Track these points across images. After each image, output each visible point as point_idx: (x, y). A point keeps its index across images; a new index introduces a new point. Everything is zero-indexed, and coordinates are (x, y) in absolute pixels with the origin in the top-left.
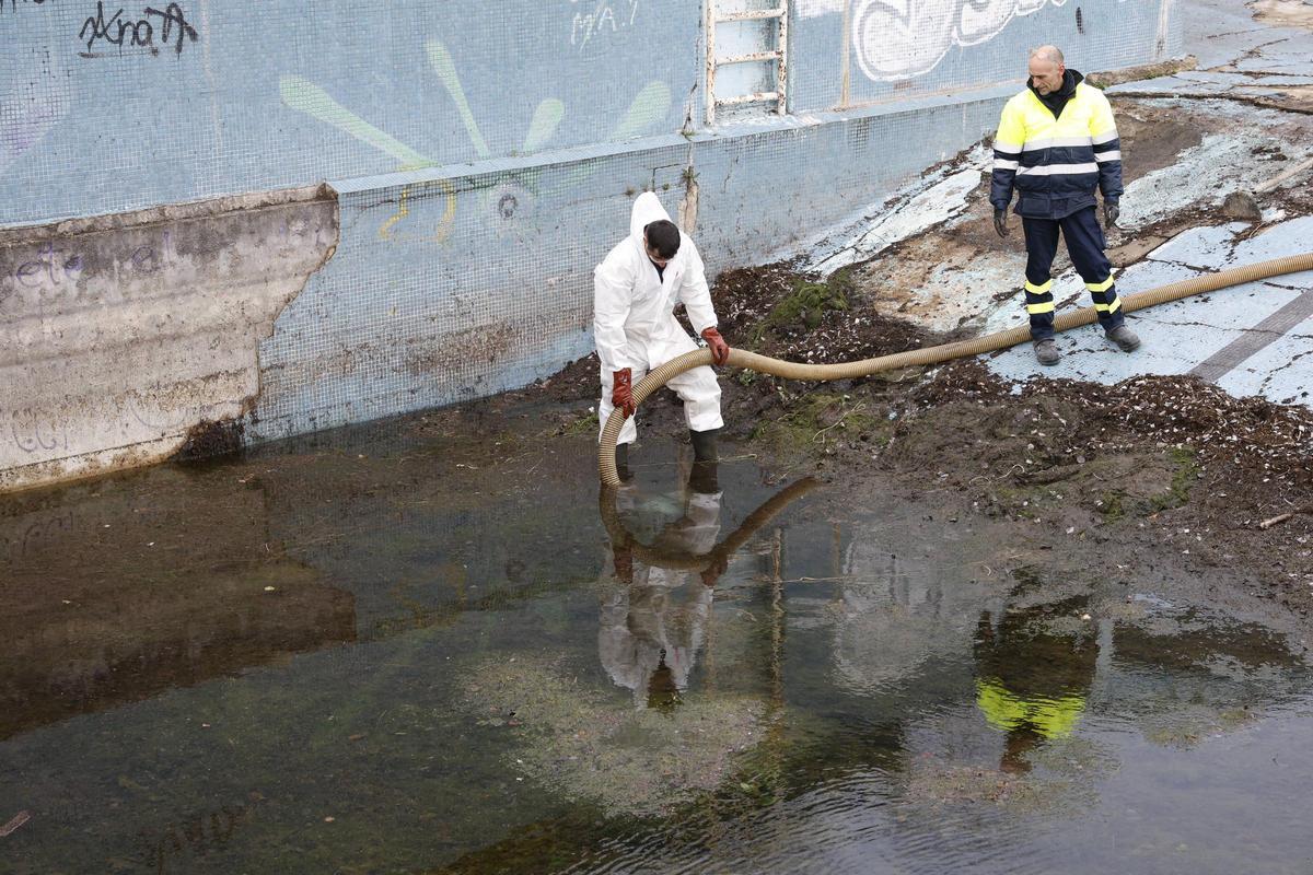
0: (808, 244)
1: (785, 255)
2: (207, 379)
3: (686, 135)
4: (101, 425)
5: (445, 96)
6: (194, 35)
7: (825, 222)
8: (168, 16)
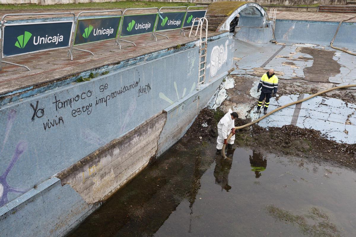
0: (208, 104)
1: (206, 106)
2: (152, 150)
3: (198, 90)
4: (140, 163)
5: (175, 90)
6: (150, 88)
7: (209, 100)
8: (148, 86)
